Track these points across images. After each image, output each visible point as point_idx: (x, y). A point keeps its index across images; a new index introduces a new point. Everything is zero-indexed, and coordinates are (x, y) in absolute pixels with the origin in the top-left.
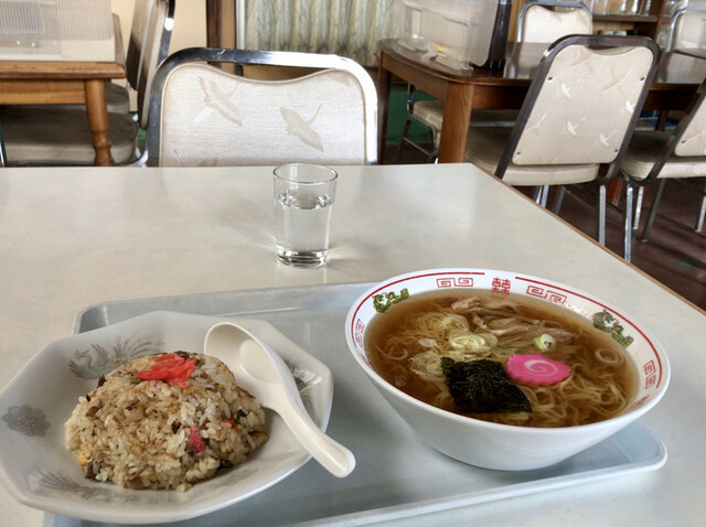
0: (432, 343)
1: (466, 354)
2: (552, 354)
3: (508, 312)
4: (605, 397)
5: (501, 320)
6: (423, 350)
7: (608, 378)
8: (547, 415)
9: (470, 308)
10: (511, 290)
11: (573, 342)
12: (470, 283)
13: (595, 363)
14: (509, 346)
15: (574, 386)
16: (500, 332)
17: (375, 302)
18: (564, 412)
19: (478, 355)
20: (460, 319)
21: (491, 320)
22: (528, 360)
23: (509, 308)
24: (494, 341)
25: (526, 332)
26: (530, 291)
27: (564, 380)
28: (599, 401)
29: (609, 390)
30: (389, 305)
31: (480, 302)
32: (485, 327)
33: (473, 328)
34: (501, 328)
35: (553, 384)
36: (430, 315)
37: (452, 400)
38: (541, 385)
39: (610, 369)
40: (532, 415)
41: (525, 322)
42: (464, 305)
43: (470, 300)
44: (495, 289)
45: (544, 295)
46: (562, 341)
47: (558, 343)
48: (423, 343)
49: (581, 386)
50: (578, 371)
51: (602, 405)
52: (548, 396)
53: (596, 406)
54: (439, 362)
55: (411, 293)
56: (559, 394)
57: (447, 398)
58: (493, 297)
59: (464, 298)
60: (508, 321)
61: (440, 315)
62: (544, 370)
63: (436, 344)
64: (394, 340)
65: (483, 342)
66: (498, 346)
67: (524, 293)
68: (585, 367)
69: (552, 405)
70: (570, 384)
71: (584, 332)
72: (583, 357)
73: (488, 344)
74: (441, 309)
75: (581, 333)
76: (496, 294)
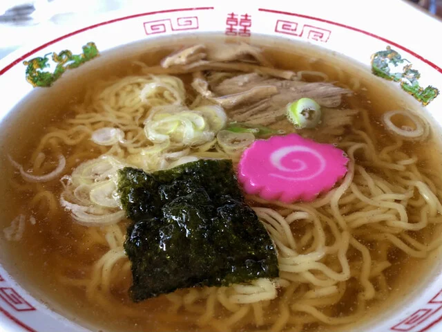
0: (114, 136)
1: (171, 150)
2: (315, 131)
3: (247, 62)
4: (413, 212)
5: (235, 79)
6: (98, 152)
7: (408, 168)
8: (310, 278)
9: (190, 62)
10: (253, 30)
11: (345, 103)
12: (194, 25)
13: (384, 138)
14: (244, 126)
15: (357, 193)
16: (233, 100)
17: (30, 71)
18: (344, 262)
19: (194, 149)
20: (173, 85)
21: (220, 81)
22: (277, 147)
23: (249, 57)
24: (220, 118)
25: (272, 95)
26: (280, 28)
27: (338, 184)
28: (404, 224)
29: (417, 195)
30: (60, 72)
31: (205, 53)
32: (207, 94)
33: (191, 99)
34: (235, 93)
35: (320, 196)
36: (125, 82)
37: (129, 265)
38: (300, 200)
39: (409, 147)
40: (281, 282)
41: (272, 77)
42: (180, 59)
43: (190, 51)
44: (231, 29)
45: (298, 32)
46: (328, 103)
47: (322, 107)
48: (98, 138)
49: (369, 195)
50: (359, 158)
51: (410, 233)
52: (312, 225)
53: (399, 236)
54: (115, 179)
55: (102, 48)
56: (331, 216)
57: (121, 262)
58: (229, 42)
59: (182, 48)
60: (246, 78)
61: (140, 80)
62: (304, 167)
63: (120, 139)
64: (54, 136)
65: (202, 123)
66: (228, 127)
67: (272, 33)
68: (369, 147)
69: (319, 253)
70: (349, 192)
71: (363, 85)
72: (363, 129)
73: (210, 125)
74: (146, 69)
75: (357, 85)
76: (231, 37)
